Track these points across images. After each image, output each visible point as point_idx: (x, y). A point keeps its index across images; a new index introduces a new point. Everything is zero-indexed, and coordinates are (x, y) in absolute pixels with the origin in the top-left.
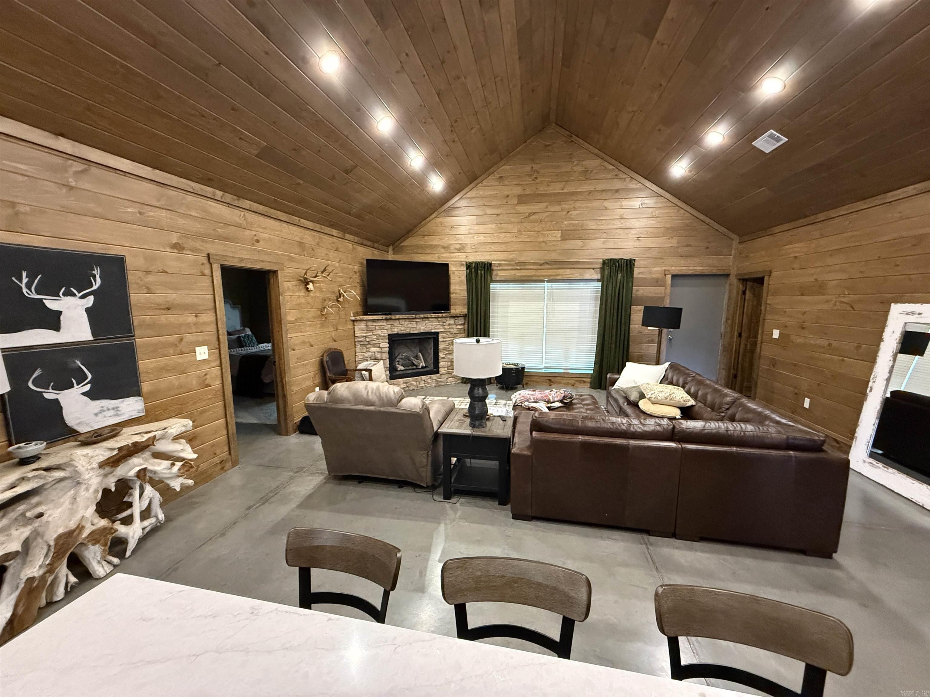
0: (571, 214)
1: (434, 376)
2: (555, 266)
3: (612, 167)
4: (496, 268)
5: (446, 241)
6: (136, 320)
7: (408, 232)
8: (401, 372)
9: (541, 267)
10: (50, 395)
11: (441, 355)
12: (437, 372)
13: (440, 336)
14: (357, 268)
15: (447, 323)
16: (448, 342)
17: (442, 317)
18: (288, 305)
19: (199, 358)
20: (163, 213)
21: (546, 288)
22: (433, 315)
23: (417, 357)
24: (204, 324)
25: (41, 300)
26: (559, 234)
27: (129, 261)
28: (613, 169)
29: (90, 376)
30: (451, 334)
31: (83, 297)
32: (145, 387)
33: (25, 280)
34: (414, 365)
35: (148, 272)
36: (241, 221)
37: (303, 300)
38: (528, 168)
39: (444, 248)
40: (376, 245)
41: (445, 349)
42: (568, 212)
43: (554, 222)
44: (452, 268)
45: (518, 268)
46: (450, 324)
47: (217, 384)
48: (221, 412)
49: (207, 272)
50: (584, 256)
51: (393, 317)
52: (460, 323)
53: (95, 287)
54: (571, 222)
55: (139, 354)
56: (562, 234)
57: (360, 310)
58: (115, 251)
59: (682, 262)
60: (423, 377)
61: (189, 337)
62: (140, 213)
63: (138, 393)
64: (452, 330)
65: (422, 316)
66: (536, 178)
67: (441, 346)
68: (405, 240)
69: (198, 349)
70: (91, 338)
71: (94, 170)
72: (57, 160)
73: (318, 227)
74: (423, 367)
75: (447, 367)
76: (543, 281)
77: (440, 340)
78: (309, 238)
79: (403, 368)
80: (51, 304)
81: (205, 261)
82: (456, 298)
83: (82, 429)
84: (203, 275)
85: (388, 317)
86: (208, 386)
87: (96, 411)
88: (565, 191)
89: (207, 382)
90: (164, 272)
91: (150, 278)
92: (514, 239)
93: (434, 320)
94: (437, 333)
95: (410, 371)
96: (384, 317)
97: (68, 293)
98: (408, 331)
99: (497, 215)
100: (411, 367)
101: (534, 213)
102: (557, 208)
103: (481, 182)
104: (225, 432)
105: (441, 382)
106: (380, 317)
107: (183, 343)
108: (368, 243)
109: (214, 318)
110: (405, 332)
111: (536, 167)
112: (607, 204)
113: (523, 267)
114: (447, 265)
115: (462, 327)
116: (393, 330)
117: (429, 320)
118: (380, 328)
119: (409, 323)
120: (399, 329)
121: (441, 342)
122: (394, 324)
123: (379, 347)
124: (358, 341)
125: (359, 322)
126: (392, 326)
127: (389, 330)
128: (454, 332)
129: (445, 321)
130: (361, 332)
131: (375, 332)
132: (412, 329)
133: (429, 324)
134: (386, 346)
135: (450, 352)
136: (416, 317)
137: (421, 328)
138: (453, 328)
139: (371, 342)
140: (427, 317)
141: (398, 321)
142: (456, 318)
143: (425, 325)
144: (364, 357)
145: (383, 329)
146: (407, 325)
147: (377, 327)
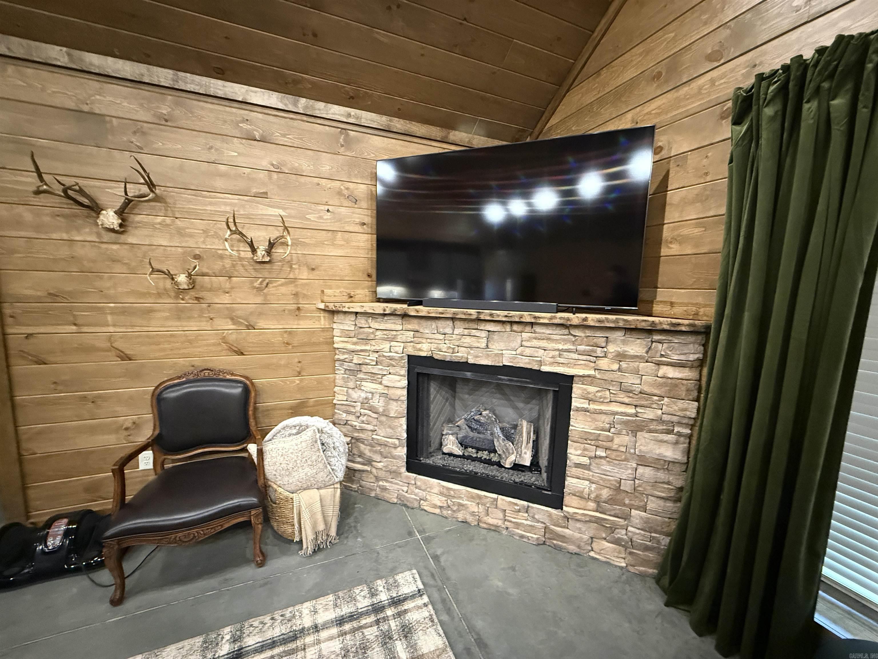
1: (541, 511)
12: (556, 503)
13: (577, 389)
15: (612, 348)
16: (608, 419)
17: (583, 326)
22: (545, 317)
30: (628, 391)
34: (493, 450)
41: (586, 438)
46: (621, 357)
60: (503, 500)
64: (630, 380)
67: (581, 425)
74: (517, 467)
75: (597, 499)
77: (575, 403)
93: (557, 333)
94: (570, 379)
95: (472, 467)
105: (563, 538)
115: (689, 376)
116: (419, 346)
117: (535, 332)
118: (386, 337)
119: (466, 332)
120: (433, 346)
121: (578, 410)
122: (421, 330)
123: (381, 383)
124: (339, 360)
125: (341, 317)
126: (417, 334)
127: (409, 344)
128: (637, 388)
129: (602, 342)
130: (346, 339)
131: (374, 344)
132: (472, 352)
133: (535, 343)
134: (399, 385)
135: (613, 455)
136: (482, 317)
137: (504, 352)
138: (636, 372)
139: (364, 368)
140: (523, 320)
141: (434, 324)
142: (656, 337)
143: (519, 344)
144: (350, 399)
145: (393, 339)
146: (459, 337)
147: (378, 333)
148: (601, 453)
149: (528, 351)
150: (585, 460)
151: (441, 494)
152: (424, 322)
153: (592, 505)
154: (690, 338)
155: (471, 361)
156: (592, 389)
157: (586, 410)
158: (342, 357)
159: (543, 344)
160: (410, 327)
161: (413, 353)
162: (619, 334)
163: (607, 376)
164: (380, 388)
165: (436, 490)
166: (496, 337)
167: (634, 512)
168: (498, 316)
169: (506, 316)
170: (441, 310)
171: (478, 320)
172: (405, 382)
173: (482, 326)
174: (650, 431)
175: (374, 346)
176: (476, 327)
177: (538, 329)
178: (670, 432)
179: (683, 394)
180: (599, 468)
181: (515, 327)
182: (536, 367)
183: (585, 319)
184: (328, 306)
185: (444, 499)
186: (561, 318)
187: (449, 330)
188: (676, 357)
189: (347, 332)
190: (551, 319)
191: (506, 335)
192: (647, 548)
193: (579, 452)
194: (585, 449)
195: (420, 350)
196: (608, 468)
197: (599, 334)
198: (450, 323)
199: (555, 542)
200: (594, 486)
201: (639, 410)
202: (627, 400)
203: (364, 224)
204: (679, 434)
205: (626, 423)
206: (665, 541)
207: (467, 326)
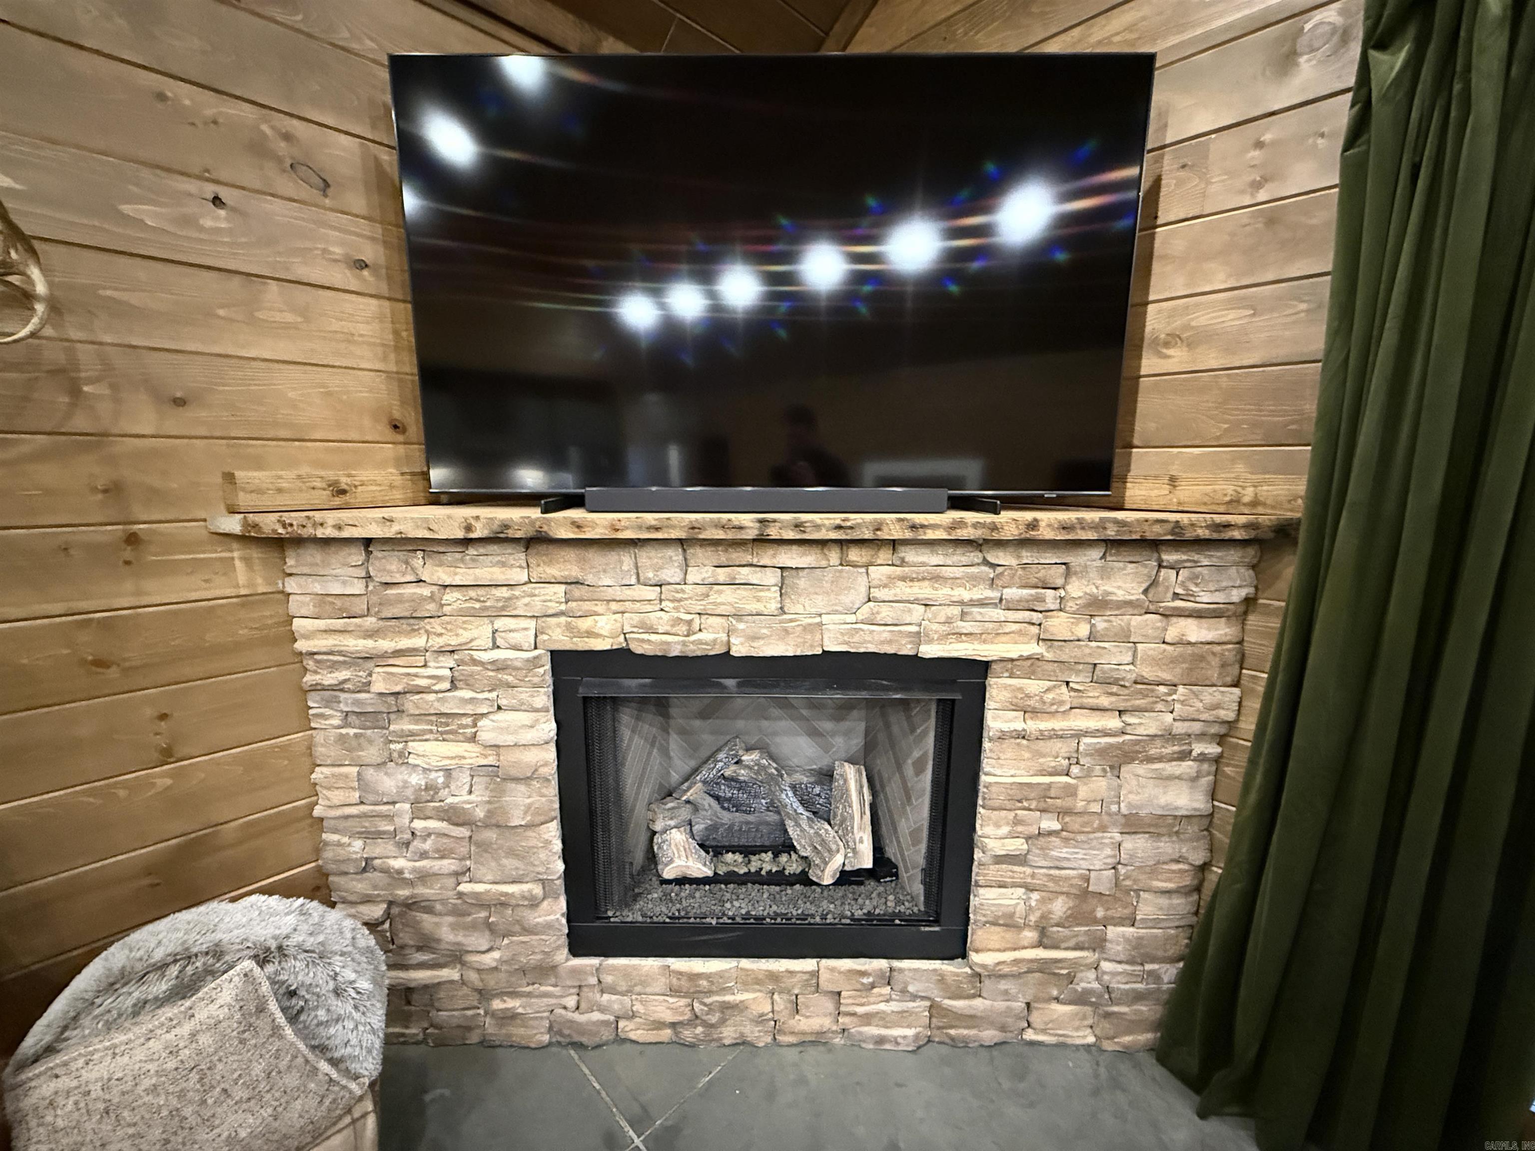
1: (918, 972)
13: (1000, 691)
15: (1077, 589)
22: (940, 523)
30: (1109, 682)
34: (785, 847)
41: (1029, 799)
46: (1097, 604)
60: (832, 968)
64: (1117, 655)
65: (829, 525)
67: (1005, 769)
74: (846, 878)
77: (1000, 722)
79: (700, 862)
93: (954, 563)
94: (981, 668)
95: (743, 905)
98: (706, 638)
105: (971, 1020)
110: (683, 645)
115: (1226, 634)
116: (585, 624)
117: (903, 563)
118: (477, 605)
119: (722, 574)
120: (629, 622)
121: (1002, 737)
122: (590, 579)
123: (473, 739)
124: (317, 688)
125: (313, 555)
126: (577, 591)
127: (553, 621)
128: (1129, 673)
129: (1056, 575)
130: (339, 623)
131: (439, 630)
132: (741, 626)
133: (904, 590)
134: (529, 736)
135: (1075, 823)
136: (773, 533)
137: (825, 619)
138: (1124, 637)
139: (411, 703)
140: (883, 535)
141: (626, 559)
142: (1169, 557)
143: (863, 597)
144: (371, 798)
145: (503, 610)
146: (703, 589)
147: (450, 596)
148: (1050, 823)
149: (886, 613)
150: (1017, 846)
151: (674, 991)
152: (594, 556)
153: (1030, 935)
154: (1233, 555)
155: (739, 649)
156: (1034, 686)
157: (1022, 735)
158: (329, 678)
159: (924, 590)
160: (553, 571)
161: (564, 642)
162: (1095, 554)
163: (1067, 654)
164: (471, 754)
165: (660, 985)
166: (802, 582)
167: (1112, 932)
168: (817, 527)
169: (839, 527)
170: (650, 518)
171: (762, 541)
172: (549, 728)
173: (767, 557)
174: (1150, 760)
175: (441, 635)
176: (748, 558)
177: (911, 555)
178: (1184, 756)
179: (1214, 674)
180: (1045, 857)
181: (854, 555)
182: (907, 650)
183: (1033, 525)
184: (256, 526)
185: (683, 1002)
186: (976, 525)
187: (672, 573)
188: (1206, 598)
189: (338, 602)
190: (953, 527)
191: (829, 575)
192: (1138, 997)
193: (1005, 830)
194: (1017, 822)
195: (590, 634)
196: (1064, 852)
197: (1050, 557)
198: (675, 554)
199: (952, 1032)
200: (1035, 896)
201: (1128, 718)
202: (1105, 701)
203: (362, 265)
204: (1202, 758)
205: (1102, 752)
206: (1169, 973)
207: (723, 558)
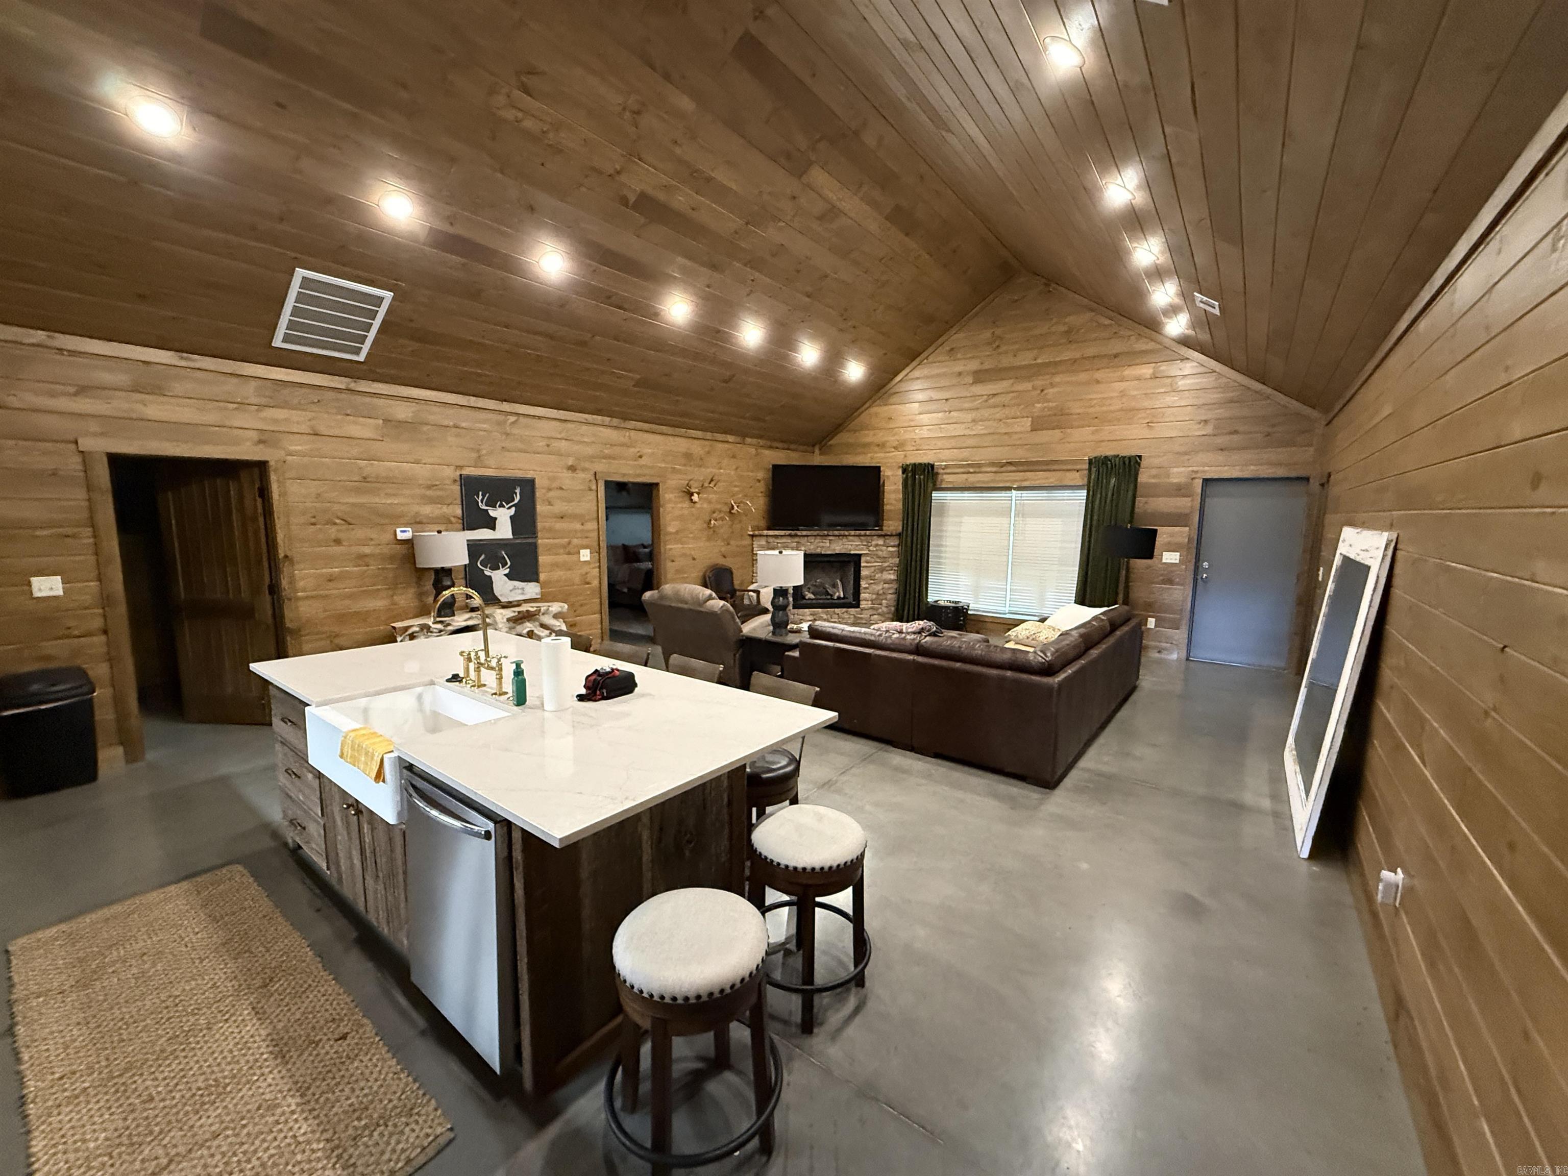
0: (1046, 394)
1: (852, 611)
2: (1021, 468)
3: (1107, 322)
4: (942, 471)
5: (881, 436)
6: (539, 525)
7: (838, 428)
8: (809, 602)
9: (1003, 469)
10: (488, 572)
11: (863, 584)
12: (858, 606)
13: (863, 559)
14: (760, 475)
15: (874, 543)
16: (873, 569)
17: (865, 535)
18: (668, 518)
19: (582, 559)
20: (564, 443)
21: (1014, 499)
22: (853, 533)
23: (834, 586)
24: (588, 531)
25: (487, 510)
26: (1028, 422)
27: (537, 481)
28: (1111, 325)
29: (509, 563)
30: (879, 557)
31: (509, 508)
32: (542, 576)
33: (481, 497)
34: (828, 594)
35: (550, 490)
36: (626, 440)
37: (686, 512)
38: (987, 334)
39: (878, 445)
40: (792, 446)
41: (867, 577)
42: (1042, 391)
43: (1022, 406)
44: (886, 472)
45: (971, 470)
46: (877, 545)
47: (595, 583)
48: (597, 608)
49: (594, 487)
50: (1061, 453)
51: (799, 533)
52: (892, 544)
53: (516, 501)
54: (1046, 405)
55: (540, 550)
56: (1032, 422)
57: (763, 523)
58: (530, 475)
59: (1221, 457)
60: (837, 610)
61: (575, 541)
62: (548, 446)
63: (537, 581)
64: (880, 553)
65: (836, 533)
66: (998, 346)
67: (864, 572)
68: (832, 438)
69: (582, 552)
70: (511, 537)
71: (522, 419)
72: (501, 418)
73: (709, 435)
74: (839, 598)
75: (872, 601)
76: (1009, 489)
77: (863, 564)
78: (697, 448)
79: (812, 596)
80: (492, 513)
81: (593, 478)
82: (890, 511)
83: (503, 599)
84: (591, 490)
85: (793, 533)
86: (588, 583)
87: (511, 588)
88: (1039, 361)
89: (588, 580)
90: (561, 488)
91: (551, 494)
92: (967, 432)
93: (856, 539)
94: (860, 556)
95: (821, 601)
96: (788, 532)
97: (502, 506)
98: (818, 551)
99: (947, 400)
100: (824, 597)
101: (995, 395)
102: (1028, 386)
103: (927, 358)
104: (599, 626)
105: (861, 618)
106: (782, 533)
107: (571, 546)
108: (780, 445)
109: (596, 527)
110: (813, 552)
111: (998, 332)
112: (1098, 375)
113: (977, 470)
114: (878, 469)
115: (896, 550)
117: (848, 539)
119: (821, 541)
121: (864, 567)
122: (800, 542)
125: (758, 538)
128: (882, 556)
129: (870, 541)
132: (824, 549)
133: (847, 543)
135: (876, 582)
137: (836, 548)
138: (881, 551)
140: (844, 534)
141: (806, 539)
142: (886, 538)
143: (842, 544)
146: (817, 543)
148: (872, 582)
149: (844, 547)
150: (867, 586)
152: (802, 538)
153: (870, 603)
154: (895, 537)
155: (823, 553)
156: (868, 558)
159: (850, 543)
160: (795, 540)
162: (875, 538)
163: (872, 553)
166: (833, 542)
167: (883, 601)
173: (828, 538)
174: (887, 571)
176: (825, 538)
177: (850, 537)
178: (892, 570)
179: (895, 556)
180: (872, 588)
181: (841, 537)
182: (847, 553)
183: (865, 533)
186: (857, 533)
187: (813, 541)
189: (761, 545)
191: (837, 541)
194: (867, 582)
196: (875, 587)
197: (869, 538)
198: (814, 537)
200: (870, 595)
201: (883, 564)
202: (879, 561)
203: (762, 492)
204: (895, 570)
205: (879, 569)
206: (893, 609)
207: (821, 538)
